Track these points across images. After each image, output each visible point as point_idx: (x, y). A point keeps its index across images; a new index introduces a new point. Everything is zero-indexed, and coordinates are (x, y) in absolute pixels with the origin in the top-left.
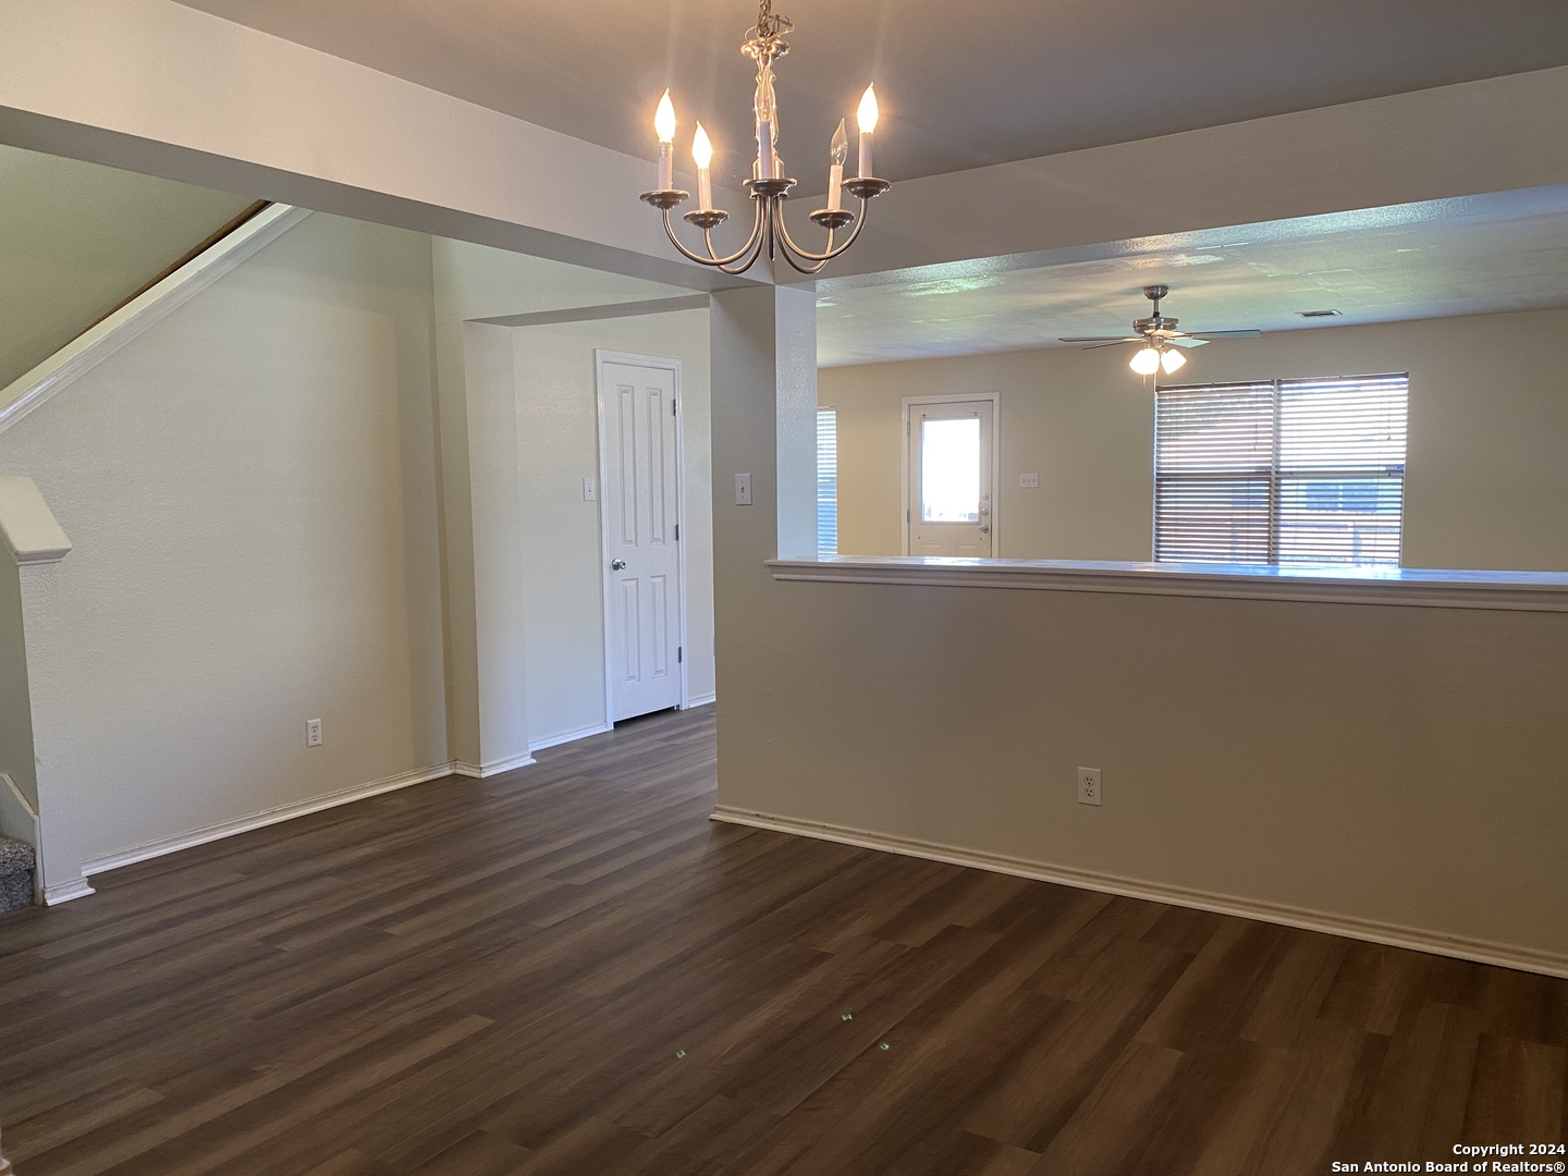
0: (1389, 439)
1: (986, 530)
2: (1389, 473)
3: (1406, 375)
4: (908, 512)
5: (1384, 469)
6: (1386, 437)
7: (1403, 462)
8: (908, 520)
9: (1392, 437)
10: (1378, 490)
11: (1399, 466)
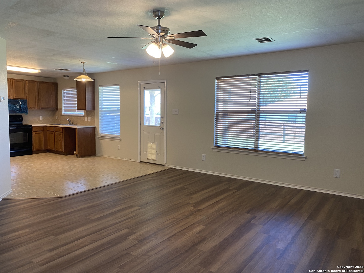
0: (300, 98)
1: (162, 129)
2: (301, 112)
3: (307, 71)
4: (140, 121)
5: (299, 110)
6: (299, 97)
7: (306, 107)
8: (140, 124)
9: (302, 97)
10: (297, 119)
11: (305, 109)
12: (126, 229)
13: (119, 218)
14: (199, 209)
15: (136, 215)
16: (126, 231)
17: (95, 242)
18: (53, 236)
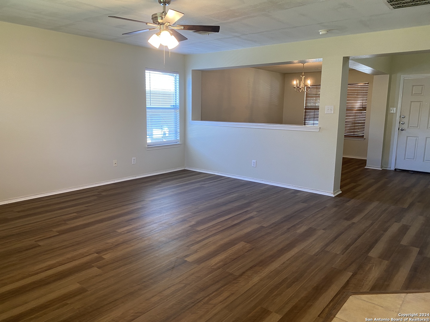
12: (199, 230)
13: (211, 243)
14: (97, 255)
15: (191, 247)
16: (199, 228)
17: (223, 220)
18: (265, 226)
